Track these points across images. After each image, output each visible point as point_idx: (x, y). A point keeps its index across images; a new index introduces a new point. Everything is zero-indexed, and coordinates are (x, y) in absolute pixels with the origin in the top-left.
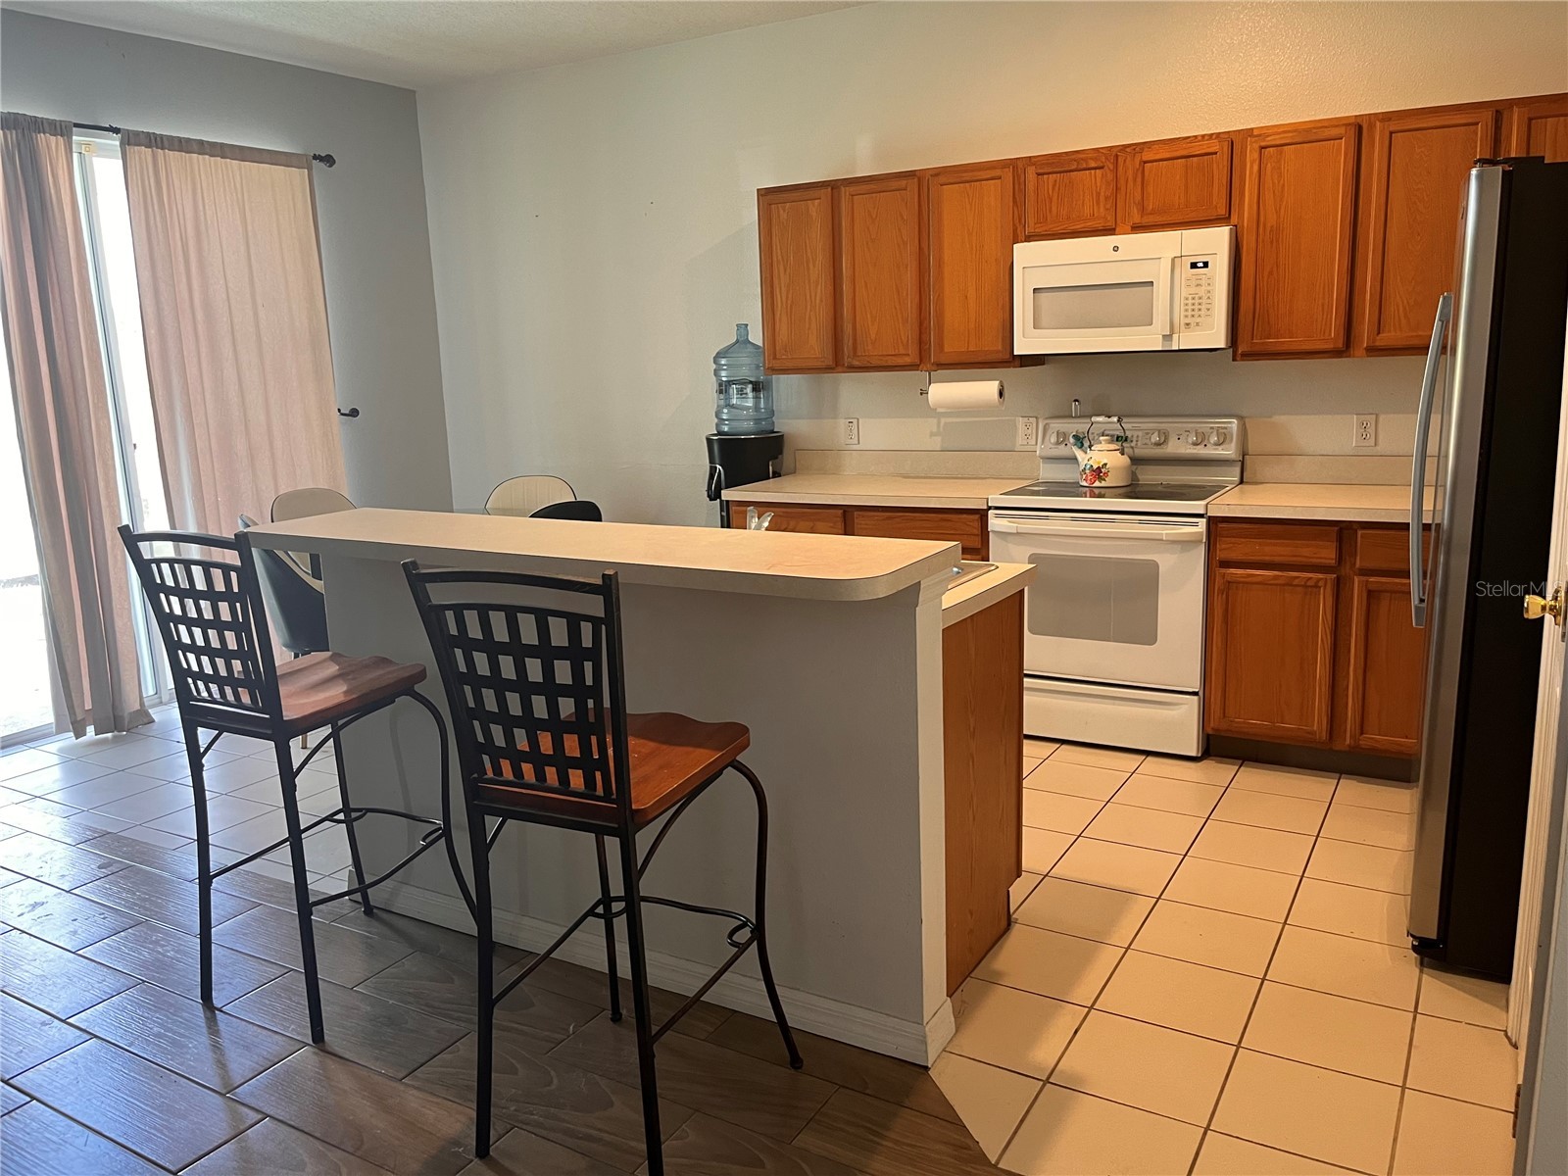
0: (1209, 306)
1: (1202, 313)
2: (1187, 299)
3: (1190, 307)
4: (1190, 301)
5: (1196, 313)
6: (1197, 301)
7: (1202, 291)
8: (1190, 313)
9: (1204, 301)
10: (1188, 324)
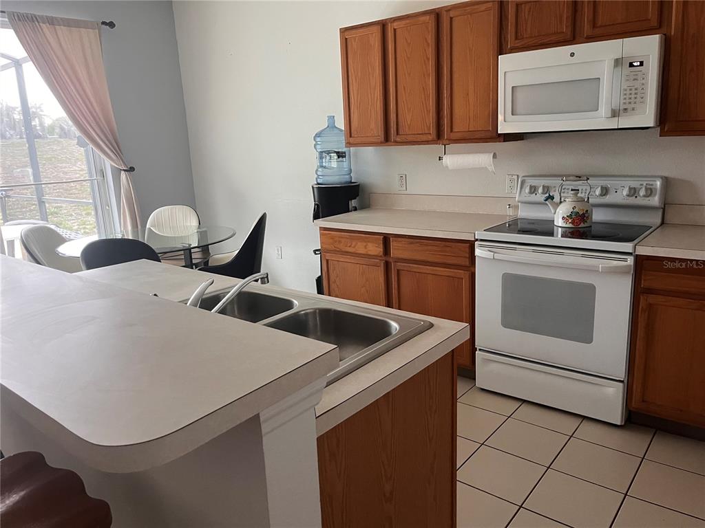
0: (643, 95)
1: (637, 100)
2: (626, 90)
3: (627, 96)
4: (628, 92)
5: (632, 100)
6: (633, 92)
7: (637, 84)
8: (628, 101)
9: (639, 91)
10: (626, 109)
